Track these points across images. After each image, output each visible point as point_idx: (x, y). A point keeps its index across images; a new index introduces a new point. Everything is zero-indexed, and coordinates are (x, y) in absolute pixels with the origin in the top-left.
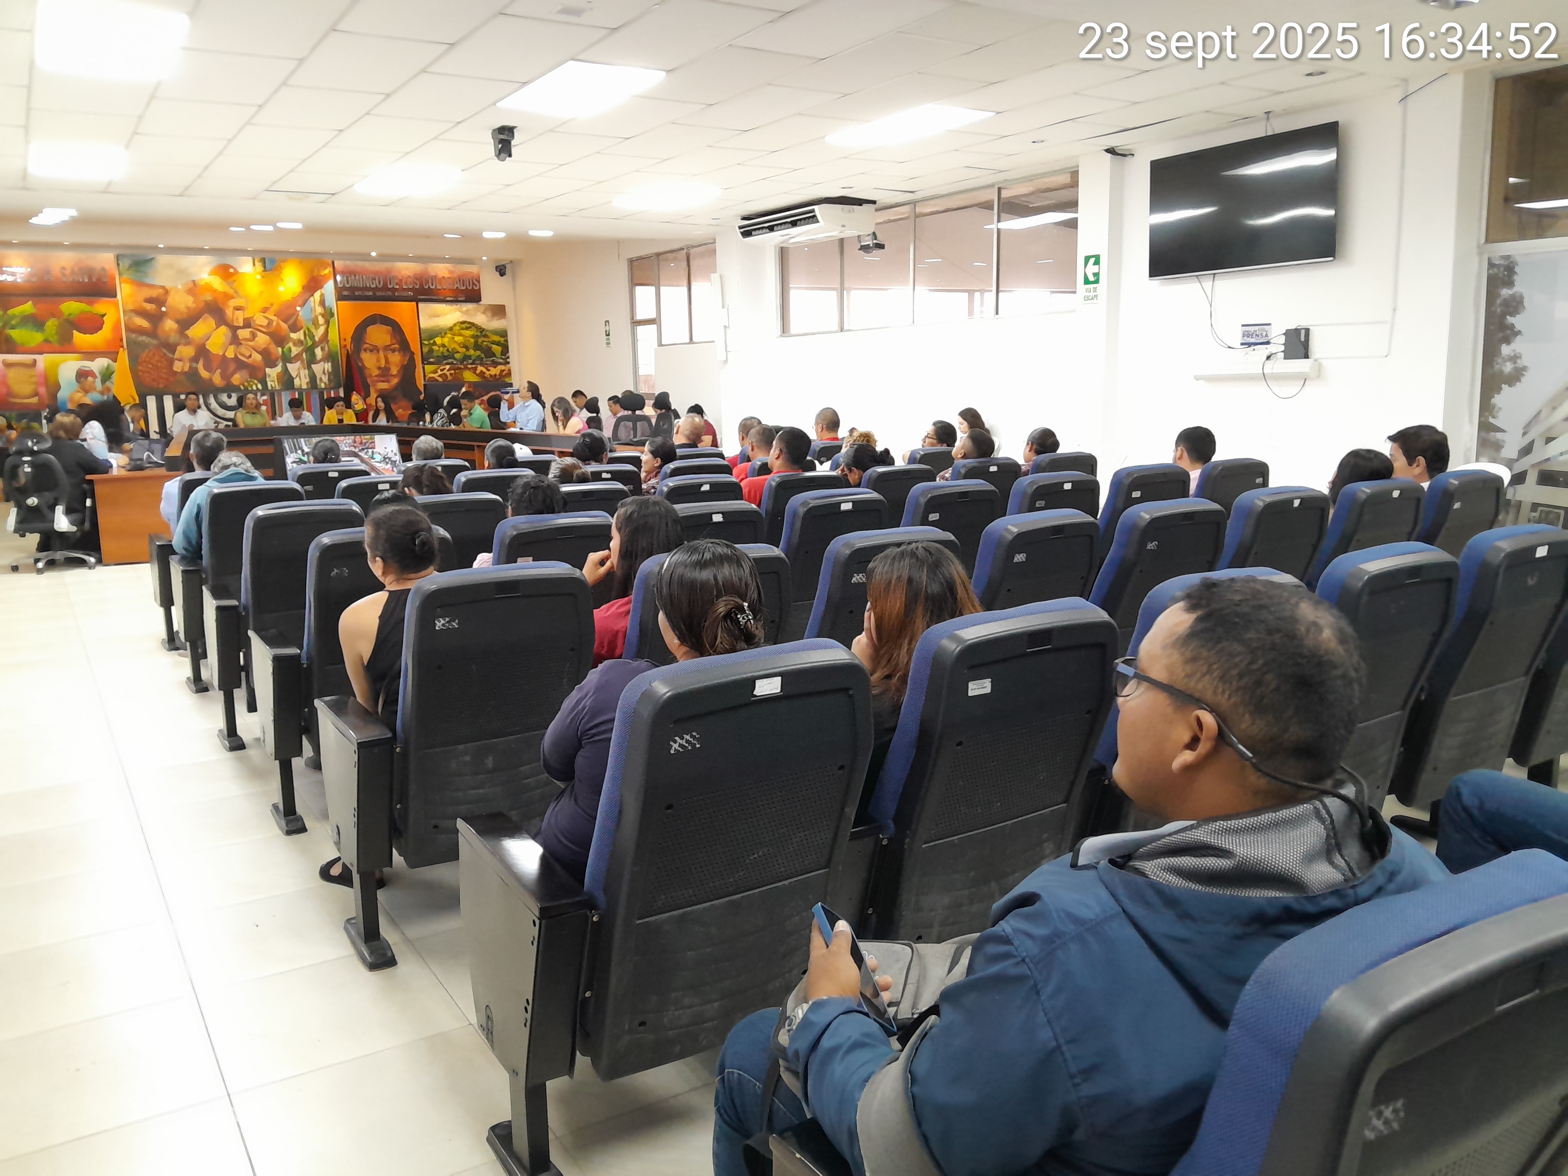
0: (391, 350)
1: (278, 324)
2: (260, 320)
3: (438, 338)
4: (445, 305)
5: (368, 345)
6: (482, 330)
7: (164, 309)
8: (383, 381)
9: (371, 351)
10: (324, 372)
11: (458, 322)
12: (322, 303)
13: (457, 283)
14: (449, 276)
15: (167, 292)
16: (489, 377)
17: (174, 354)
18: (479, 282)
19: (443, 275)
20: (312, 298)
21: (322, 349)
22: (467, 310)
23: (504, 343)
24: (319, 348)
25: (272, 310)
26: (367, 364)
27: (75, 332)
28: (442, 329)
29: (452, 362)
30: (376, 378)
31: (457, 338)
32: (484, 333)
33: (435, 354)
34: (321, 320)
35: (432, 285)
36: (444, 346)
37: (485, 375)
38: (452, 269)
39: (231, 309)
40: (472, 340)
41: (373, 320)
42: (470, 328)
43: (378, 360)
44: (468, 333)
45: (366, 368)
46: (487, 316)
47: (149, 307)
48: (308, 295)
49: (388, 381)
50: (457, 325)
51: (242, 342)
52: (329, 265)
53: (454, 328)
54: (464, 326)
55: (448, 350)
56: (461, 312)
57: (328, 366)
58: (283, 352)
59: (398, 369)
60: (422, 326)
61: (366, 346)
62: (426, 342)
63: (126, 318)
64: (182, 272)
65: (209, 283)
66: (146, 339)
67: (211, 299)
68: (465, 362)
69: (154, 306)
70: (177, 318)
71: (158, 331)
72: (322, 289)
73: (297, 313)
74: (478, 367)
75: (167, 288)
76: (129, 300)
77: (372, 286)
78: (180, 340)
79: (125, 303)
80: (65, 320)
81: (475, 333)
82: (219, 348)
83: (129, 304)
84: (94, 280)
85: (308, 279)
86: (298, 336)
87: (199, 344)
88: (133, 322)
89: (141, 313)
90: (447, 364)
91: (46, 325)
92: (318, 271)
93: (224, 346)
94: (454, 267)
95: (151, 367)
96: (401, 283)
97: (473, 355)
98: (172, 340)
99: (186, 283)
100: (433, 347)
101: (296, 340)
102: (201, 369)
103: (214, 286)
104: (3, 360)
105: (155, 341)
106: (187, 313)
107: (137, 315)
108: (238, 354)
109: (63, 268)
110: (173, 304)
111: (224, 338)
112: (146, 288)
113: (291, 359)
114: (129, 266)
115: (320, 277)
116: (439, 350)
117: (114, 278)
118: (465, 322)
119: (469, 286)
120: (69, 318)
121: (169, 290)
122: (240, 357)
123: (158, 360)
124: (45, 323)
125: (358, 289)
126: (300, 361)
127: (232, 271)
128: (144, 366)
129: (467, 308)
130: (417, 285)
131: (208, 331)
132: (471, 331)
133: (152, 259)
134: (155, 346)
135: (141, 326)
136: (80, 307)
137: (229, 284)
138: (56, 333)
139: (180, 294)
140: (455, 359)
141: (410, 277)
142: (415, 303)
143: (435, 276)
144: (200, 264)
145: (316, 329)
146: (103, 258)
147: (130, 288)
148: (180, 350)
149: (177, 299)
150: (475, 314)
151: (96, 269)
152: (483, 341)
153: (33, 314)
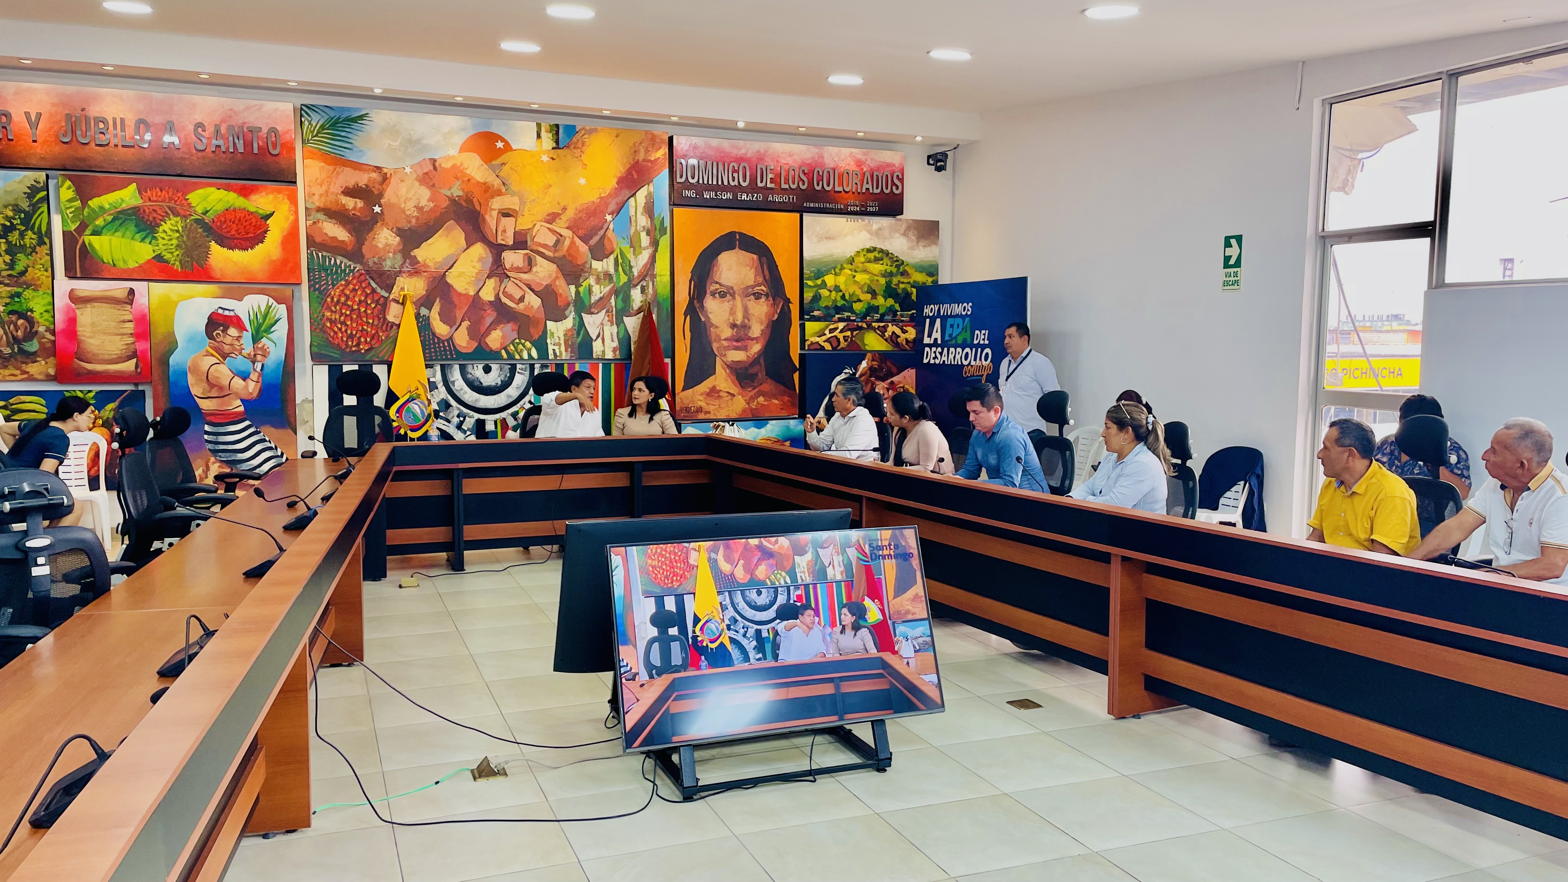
0: (754, 294)
1: (573, 243)
2: (544, 237)
3: (831, 276)
4: (845, 220)
5: (718, 286)
6: (898, 263)
7: (377, 209)
8: (737, 348)
9: (723, 295)
11: (863, 250)
12: (649, 210)
13: (867, 183)
14: (856, 169)
15: (385, 178)
16: (904, 343)
17: (390, 293)
18: (902, 180)
19: (848, 168)
20: (632, 199)
21: (643, 290)
22: (880, 229)
24: (639, 287)
25: (564, 218)
27: (213, 244)
28: (836, 261)
29: (849, 317)
30: (725, 343)
31: (859, 277)
32: (902, 269)
33: (823, 303)
34: (645, 240)
35: (828, 185)
36: (837, 289)
38: (859, 156)
39: (495, 213)
40: (883, 281)
42: (881, 259)
43: (732, 312)
44: (877, 268)
45: (712, 325)
46: (909, 240)
47: (350, 203)
48: (626, 193)
49: (745, 349)
50: (862, 254)
51: (509, 274)
52: (662, 141)
53: (855, 259)
55: (843, 297)
56: (869, 231)
58: (577, 293)
59: (762, 327)
60: (806, 255)
61: (713, 287)
62: (810, 283)
63: (309, 223)
64: (412, 143)
65: (459, 164)
66: (341, 262)
67: (461, 193)
68: (868, 318)
69: (360, 204)
70: (399, 226)
71: (365, 249)
72: (651, 184)
73: (605, 227)
74: (888, 326)
75: (385, 170)
76: (318, 191)
77: (732, 184)
78: (402, 266)
79: (309, 196)
80: (196, 220)
81: (889, 269)
82: (469, 283)
83: (316, 197)
84: (256, 151)
85: (628, 166)
86: (605, 267)
87: (435, 275)
88: (321, 229)
89: (337, 215)
90: (841, 320)
91: (161, 229)
92: (647, 151)
93: (477, 279)
94: (864, 154)
95: (348, 313)
96: (778, 180)
97: (881, 305)
98: (388, 265)
99: (419, 164)
100: (819, 291)
101: (600, 273)
102: (435, 319)
103: (468, 172)
104: (72, 290)
105: (358, 267)
106: (417, 218)
107: (331, 218)
108: (501, 295)
109: (199, 125)
110: (394, 200)
111: (478, 266)
112: (347, 170)
113: (591, 306)
114: (323, 127)
115: (650, 161)
116: (830, 295)
117: (293, 149)
118: (875, 249)
119: (887, 188)
120: (204, 219)
121: (388, 176)
122: (504, 300)
123: (360, 301)
124: (159, 225)
125: (710, 188)
126: (604, 311)
127: (500, 145)
128: (335, 312)
129: (880, 225)
130: (803, 184)
131: (452, 251)
132: (882, 264)
133: (361, 117)
134: (357, 274)
135: (334, 239)
136: (226, 199)
137: (493, 168)
138: (179, 245)
139: (408, 182)
140: (853, 312)
141: (792, 169)
142: (798, 215)
143: (834, 169)
144: (445, 129)
145: (636, 254)
146: (275, 109)
147: (322, 169)
148: (401, 284)
149: (403, 192)
150: (891, 236)
151: (259, 129)
152: (899, 282)
153: (137, 208)
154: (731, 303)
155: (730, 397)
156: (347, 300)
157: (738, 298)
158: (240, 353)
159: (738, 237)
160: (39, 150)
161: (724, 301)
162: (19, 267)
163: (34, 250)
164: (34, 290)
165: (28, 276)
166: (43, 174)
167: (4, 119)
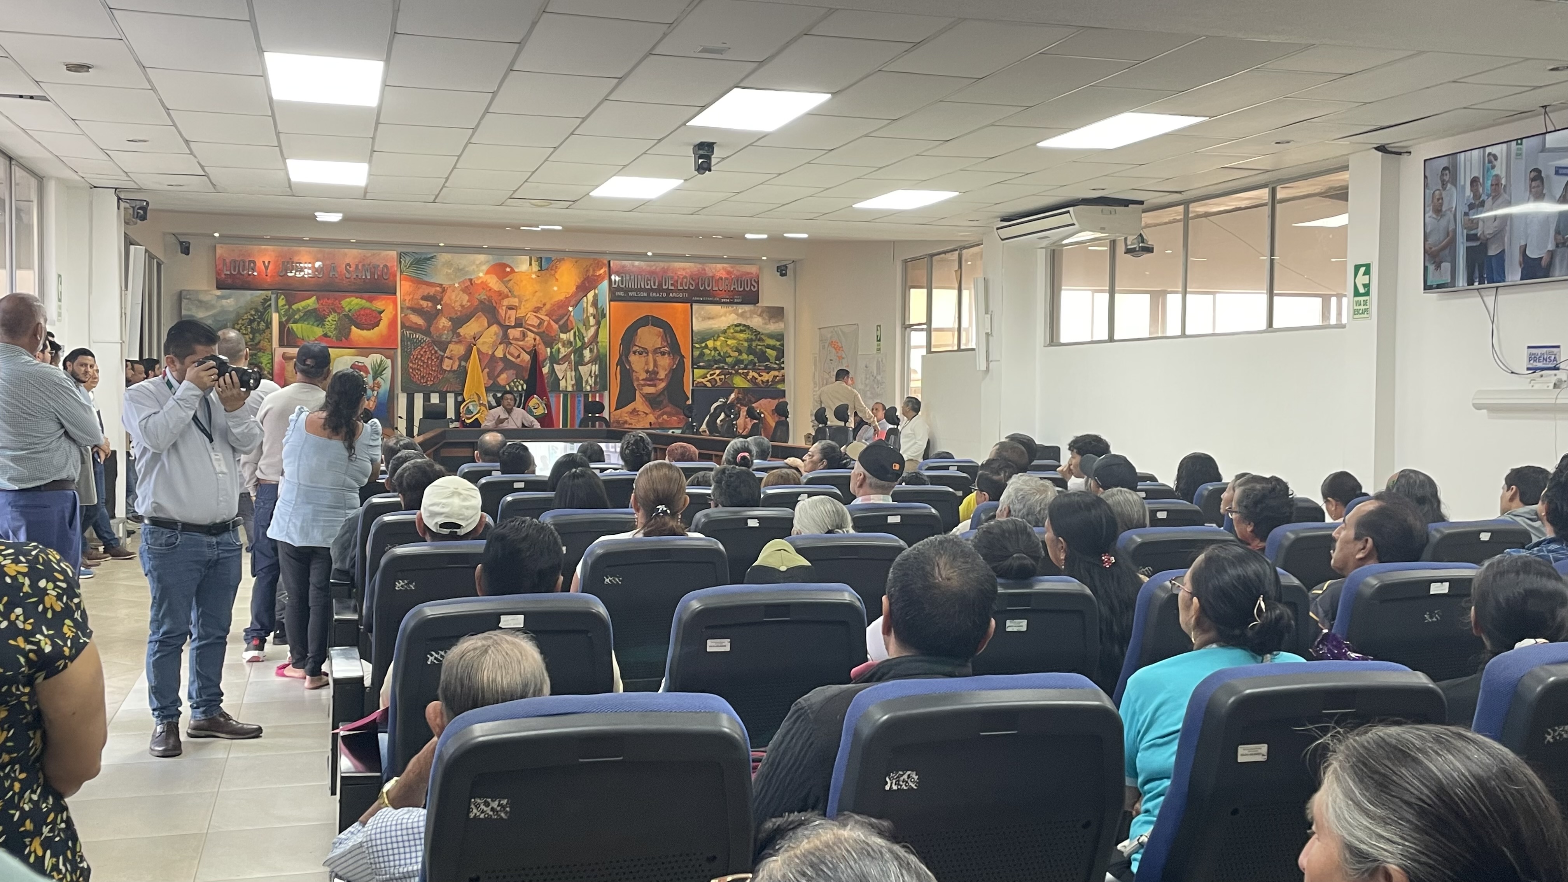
0: (661, 353)
1: (549, 323)
2: (533, 321)
3: (711, 341)
4: (720, 307)
5: (637, 348)
6: (757, 333)
7: (439, 307)
8: (649, 385)
9: (641, 353)
10: (590, 375)
11: (732, 325)
12: (595, 304)
13: (734, 284)
14: (726, 276)
15: (444, 290)
16: (760, 382)
17: (445, 353)
18: (758, 283)
19: (721, 276)
20: (585, 298)
21: (591, 351)
22: (743, 312)
23: (779, 346)
24: (588, 349)
25: (545, 309)
27: (353, 327)
28: (714, 332)
29: (723, 366)
30: (642, 382)
31: (730, 342)
32: (759, 337)
33: (706, 358)
34: (592, 321)
35: (709, 286)
36: (715, 349)
37: (757, 381)
38: (729, 269)
39: (504, 308)
40: (746, 344)
41: (645, 321)
42: (745, 331)
43: (647, 363)
44: (742, 336)
45: (634, 371)
46: (764, 319)
48: (581, 294)
49: (655, 386)
50: (732, 328)
51: (512, 342)
52: (604, 264)
53: (728, 331)
55: (719, 354)
56: (736, 314)
57: (595, 368)
58: (551, 352)
60: (693, 329)
61: (635, 348)
62: (697, 346)
63: (403, 315)
64: (459, 271)
65: (484, 281)
66: (419, 336)
67: (485, 297)
68: (736, 367)
69: (430, 304)
70: (451, 316)
71: (432, 329)
72: (596, 289)
73: (569, 314)
74: (750, 372)
75: (444, 286)
76: (408, 298)
77: (647, 287)
78: (452, 338)
79: (403, 300)
80: (345, 315)
81: (750, 337)
82: (489, 347)
83: (407, 301)
84: (376, 277)
85: (582, 279)
86: (568, 337)
87: (470, 342)
88: (409, 319)
89: (418, 311)
90: (717, 368)
91: (327, 320)
92: (594, 270)
93: (493, 346)
94: (732, 267)
96: (677, 284)
97: (746, 359)
98: (444, 338)
99: (463, 282)
100: (704, 350)
101: (565, 341)
103: (490, 285)
104: (284, 353)
105: (428, 339)
106: (461, 311)
107: (414, 312)
108: (507, 354)
109: (348, 265)
110: (448, 302)
111: (494, 338)
112: (424, 286)
113: (559, 360)
114: (411, 264)
115: (595, 276)
116: (710, 354)
117: (396, 276)
118: (740, 325)
119: (747, 287)
120: (348, 315)
121: (446, 289)
122: (509, 357)
123: (429, 358)
124: (326, 318)
125: (632, 290)
126: (567, 363)
127: (508, 270)
129: (743, 310)
130: (692, 286)
131: (480, 329)
132: (745, 334)
133: (432, 258)
134: (427, 343)
135: (416, 323)
136: (360, 303)
137: (504, 283)
138: (335, 329)
139: (456, 292)
140: (726, 363)
141: (685, 277)
142: (689, 305)
143: (713, 277)
144: (478, 262)
145: (587, 330)
146: (387, 255)
147: (410, 286)
148: (451, 348)
149: (453, 297)
150: (751, 317)
151: (379, 266)
152: (757, 345)
153: (315, 309)
156: (421, 357)
157: (650, 355)
160: (269, 280)
162: (256, 341)
163: (263, 331)
164: (264, 352)
165: (261, 345)
166: (270, 292)
167: (252, 265)
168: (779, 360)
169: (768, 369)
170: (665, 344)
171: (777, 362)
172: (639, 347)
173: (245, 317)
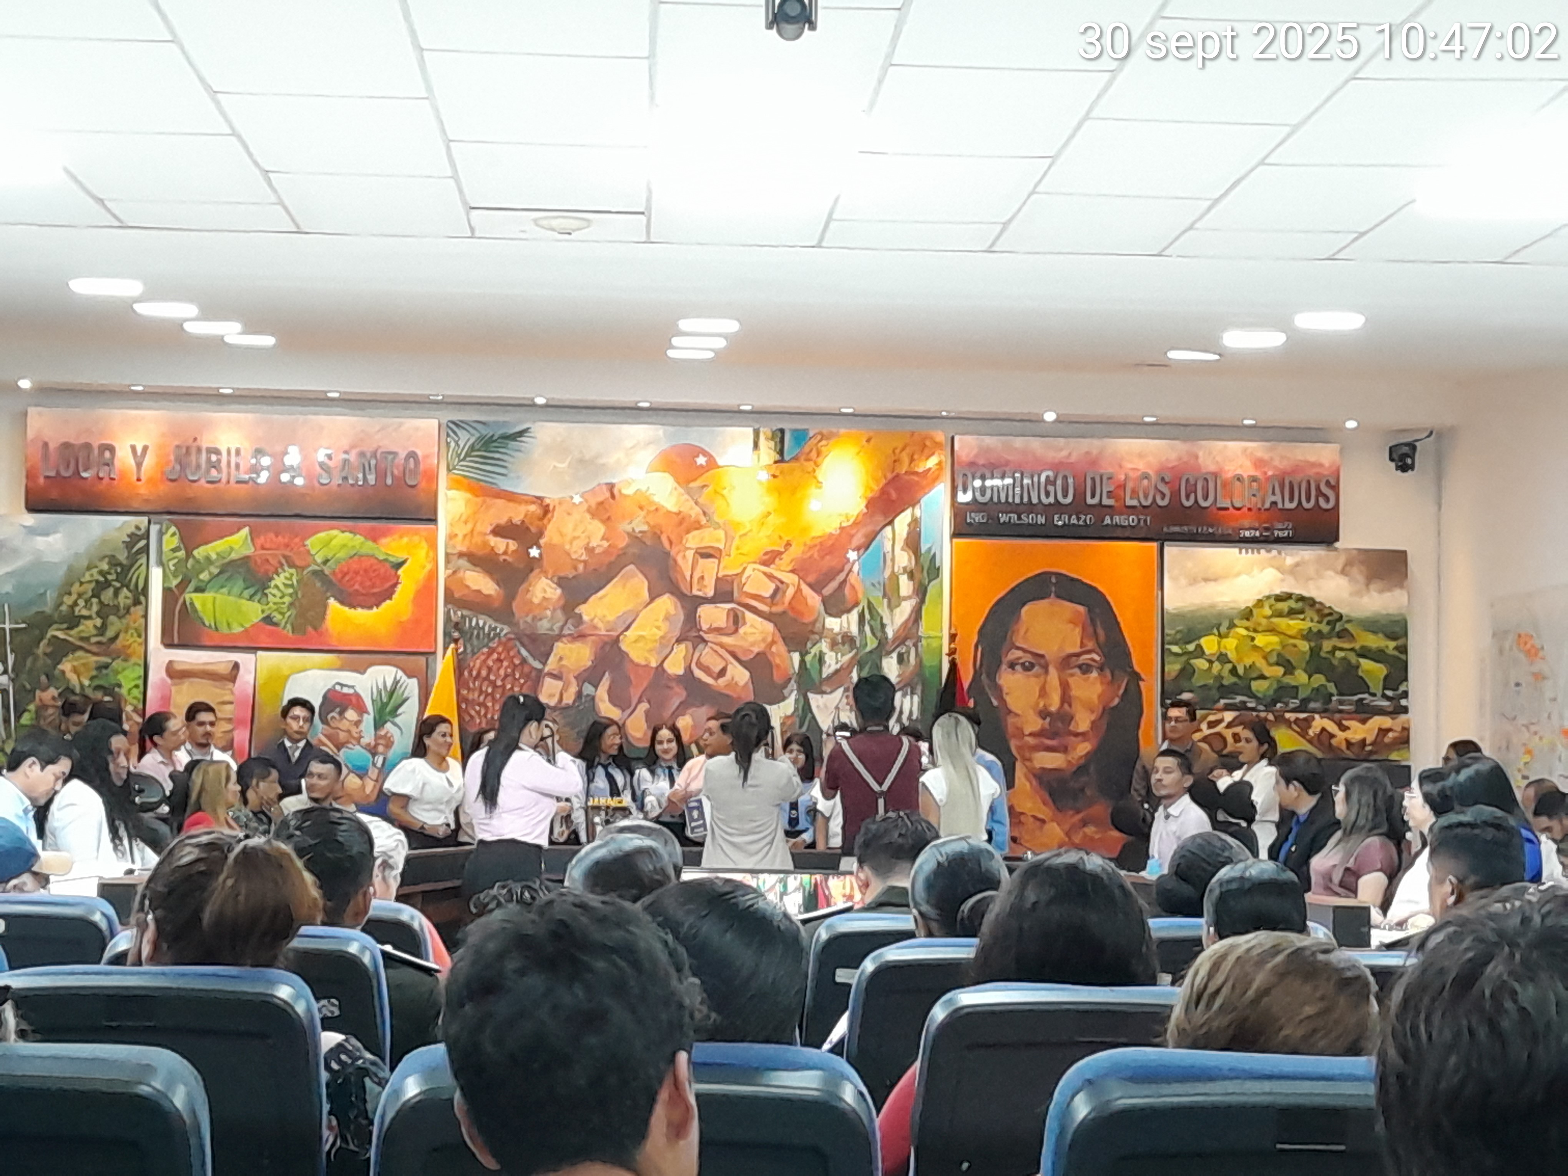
0: (1080, 667)
1: (799, 590)
2: (757, 585)
3: (1212, 637)
4: (1236, 550)
5: (1019, 653)
6: (1333, 618)
7: (534, 552)
11: (1268, 597)
12: (913, 542)
13: (1273, 493)
14: (1253, 472)
15: (546, 510)
16: (1344, 746)
17: (544, 664)
18: (1335, 488)
19: (1239, 472)
20: (888, 530)
21: (901, 660)
22: (1297, 565)
23: (1396, 653)
24: (894, 655)
25: (788, 557)
26: (1012, 702)
27: (332, 601)
28: (1221, 615)
29: (1244, 703)
30: (1031, 740)
31: (1261, 640)
32: (1338, 627)
33: (1198, 681)
34: (906, 586)
36: (1223, 658)
37: (1334, 742)
38: (1259, 454)
39: (690, 554)
40: (1304, 646)
42: (1302, 612)
43: (1043, 692)
44: (1295, 625)
45: (1010, 712)
46: (1352, 580)
48: (880, 520)
49: (1064, 750)
50: (1266, 603)
51: (706, 637)
52: (938, 445)
53: (1255, 611)
54: (1284, 606)
55: (1234, 671)
56: (1278, 569)
58: (803, 662)
60: (1166, 606)
61: (1015, 654)
62: (1175, 649)
63: (450, 572)
64: (586, 464)
65: (644, 489)
66: (485, 624)
67: (645, 528)
68: (1279, 705)
69: (513, 545)
70: (562, 574)
71: (516, 606)
72: (917, 507)
73: (847, 568)
74: (1313, 719)
75: (547, 501)
76: (462, 530)
77: (1045, 501)
78: (562, 628)
79: (451, 537)
80: (315, 573)
81: (1315, 626)
82: (650, 651)
83: (460, 537)
84: (389, 481)
85: (884, 481)
86: (845, 625)
87: (606, 639)
88: (462, 580)
89: (485, 562)
90: (1228, 708)
91: (273, 583)
92: (912, 460)
93: (662, 646)
94: (1268, 451)
95: (490, 690)
96: (1122, 493)
97: (1303, 685)
98: (543, 626)
99: (592, 491)
100: (1193, 661)
101: (837, 634)
102: (602, 701)
103: (656, 499)
104: (170, 662)
105: (506, 630)
106: (586, 563)
107: (475, 565)
108: (693, 666)
110: (556, 540)
111: (665, 627)
112: (500, 502)
113: (823, 681)
114: (472, 448)
115: (916, 473)
116: (1210, 668)
117: (436, 478)
118: (1289, 596)
119: (1308, 500)
120: (322, 571)
121: (551, 508)
122: (698, 673)
123: (506, 676)
124: (271, 579)
125: (1009, 507)
126: (841, 690)
127: (701, 460)
128: (474, 690)
129: (1297, 559)
130: (1163, 498)
131: (630, 607)
132: (1303, 620)
133: (521, 433)
134: (504, 639)
135: (478, 592)
136: (350, 544)
137: (689, 492)
138: (291, 604)
139: (576, 516)
140: (1253, 696)
141: (1146, 476)
142: (1155, 545)
143: (1216, 475)
144: (628, 444)
145: (891, 607)
146: (417, 429)
147: (468, 502)
148: (561, 653)
149: (568, 529)
150: (1319, 575)
151: (395, 454)
152: (1335, 649)
153: (246, 559)
154: (1042, 679)
155: (1038, 823)
156: (488, 675)
157: (1052, 670)
158: (359, 743)
159: (1054, 580)
160: (143, 490)
161: (1028, 676)
162: (110, 633)
163: (128, 610)
164: (125, 660)
165: (119, 643)
166: (145, 519)
167: (107, 454)
168: (1395, 689)
169: (1364, 712)
170: (1090, 645)
171: (1389, 693)
172: (1024, 651)
173: (87, 577)
